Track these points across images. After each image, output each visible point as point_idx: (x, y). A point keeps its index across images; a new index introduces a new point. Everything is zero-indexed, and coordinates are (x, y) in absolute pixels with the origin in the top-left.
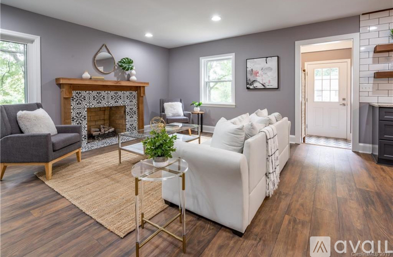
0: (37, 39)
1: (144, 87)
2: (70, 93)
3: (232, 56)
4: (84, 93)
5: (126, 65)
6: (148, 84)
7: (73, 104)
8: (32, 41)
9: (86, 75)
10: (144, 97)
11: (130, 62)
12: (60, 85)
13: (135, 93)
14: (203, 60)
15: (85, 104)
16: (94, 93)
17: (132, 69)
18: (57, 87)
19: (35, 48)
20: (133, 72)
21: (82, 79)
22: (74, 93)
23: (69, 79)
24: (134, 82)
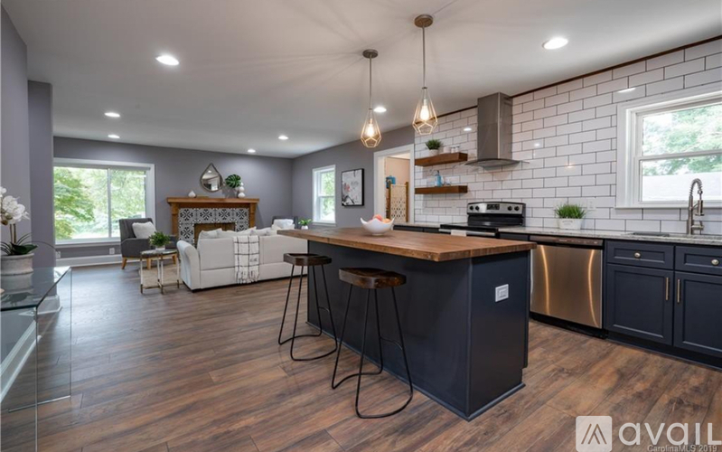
0: (152, 166)
1: (255, 204)
2: (177, 210)
3: (332, 168)
4: (191, 210)
5: (233, 182)
6: (258, 200)
7: (182, 220)
8: (149, 169)
9: (192, 194)
10: (256, 214)
11: (237, 178)
12: (170, 203)
13: (246, 210)
14: (316, 173)
15: (192, 220)
16: (202, 210)
17: (239, 185)
18: (168, 205)
19: (151, 173)
20: (242, 188)
21: (189, 198)
22: (182, 210)
23: (175, 198)
24: (243, 199)
